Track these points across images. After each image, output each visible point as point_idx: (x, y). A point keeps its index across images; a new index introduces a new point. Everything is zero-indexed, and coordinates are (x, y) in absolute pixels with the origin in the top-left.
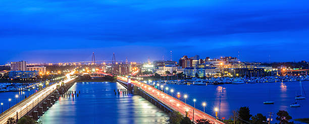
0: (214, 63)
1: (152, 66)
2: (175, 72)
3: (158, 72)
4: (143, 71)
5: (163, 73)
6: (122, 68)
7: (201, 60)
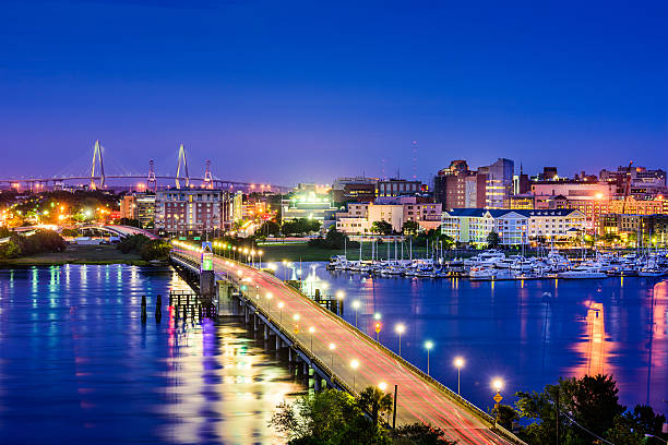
0: (572, 193)
1: (327, 201)
2: (412, 225)
3: (346, 225)
4: (286, 219)
5: (366, 231)
6: (198, 207)
7: (523, 177)
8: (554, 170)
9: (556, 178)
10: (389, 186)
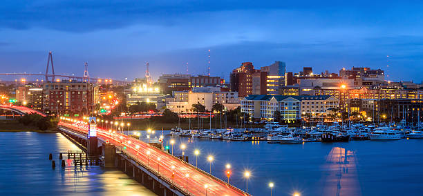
0: (325, 85)
1: (157, 90)
2: (218, 106)
3: (173, 107)
4: (130, 103)
5: (187, 110)
6: (72, 95)
7: (290, 74)
8: (310, 69)
9: (312, 74)
10: (198, 80)
